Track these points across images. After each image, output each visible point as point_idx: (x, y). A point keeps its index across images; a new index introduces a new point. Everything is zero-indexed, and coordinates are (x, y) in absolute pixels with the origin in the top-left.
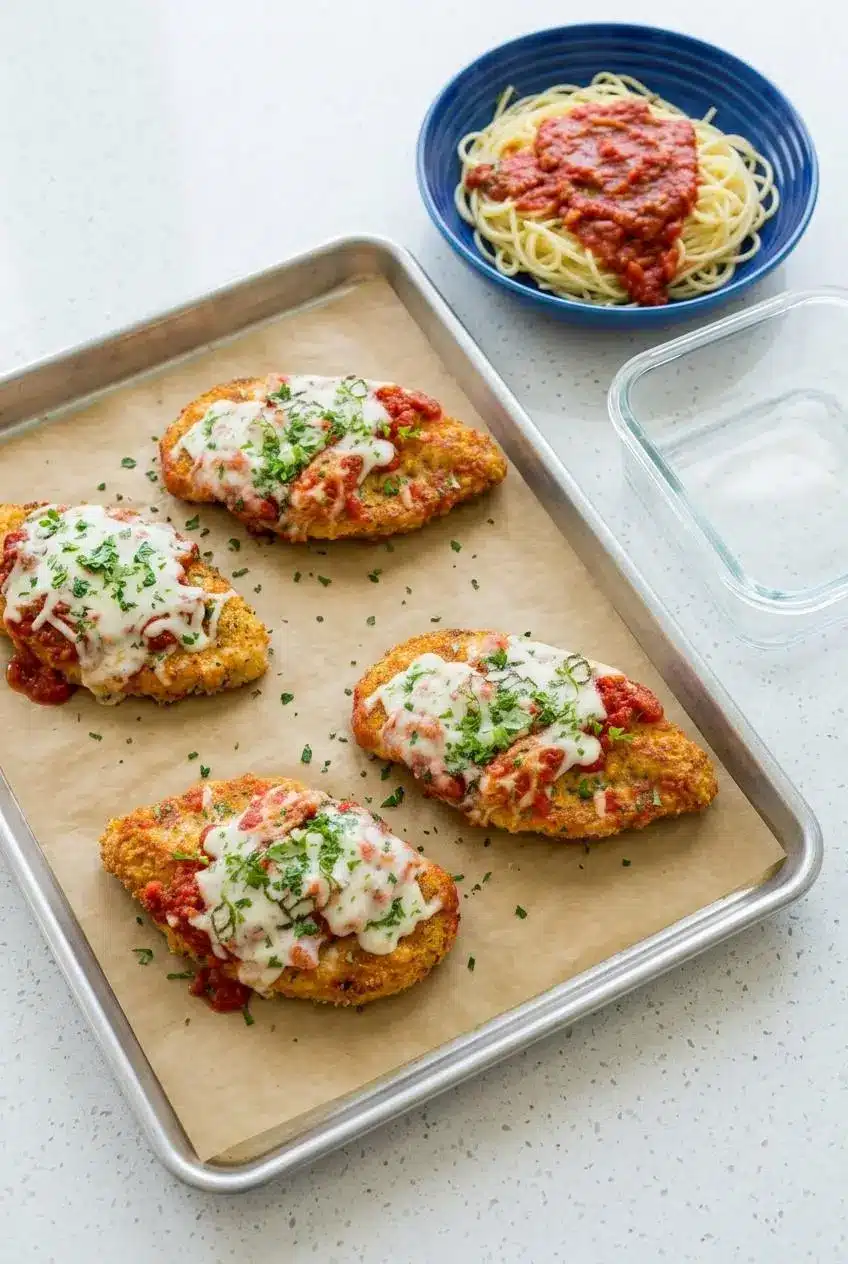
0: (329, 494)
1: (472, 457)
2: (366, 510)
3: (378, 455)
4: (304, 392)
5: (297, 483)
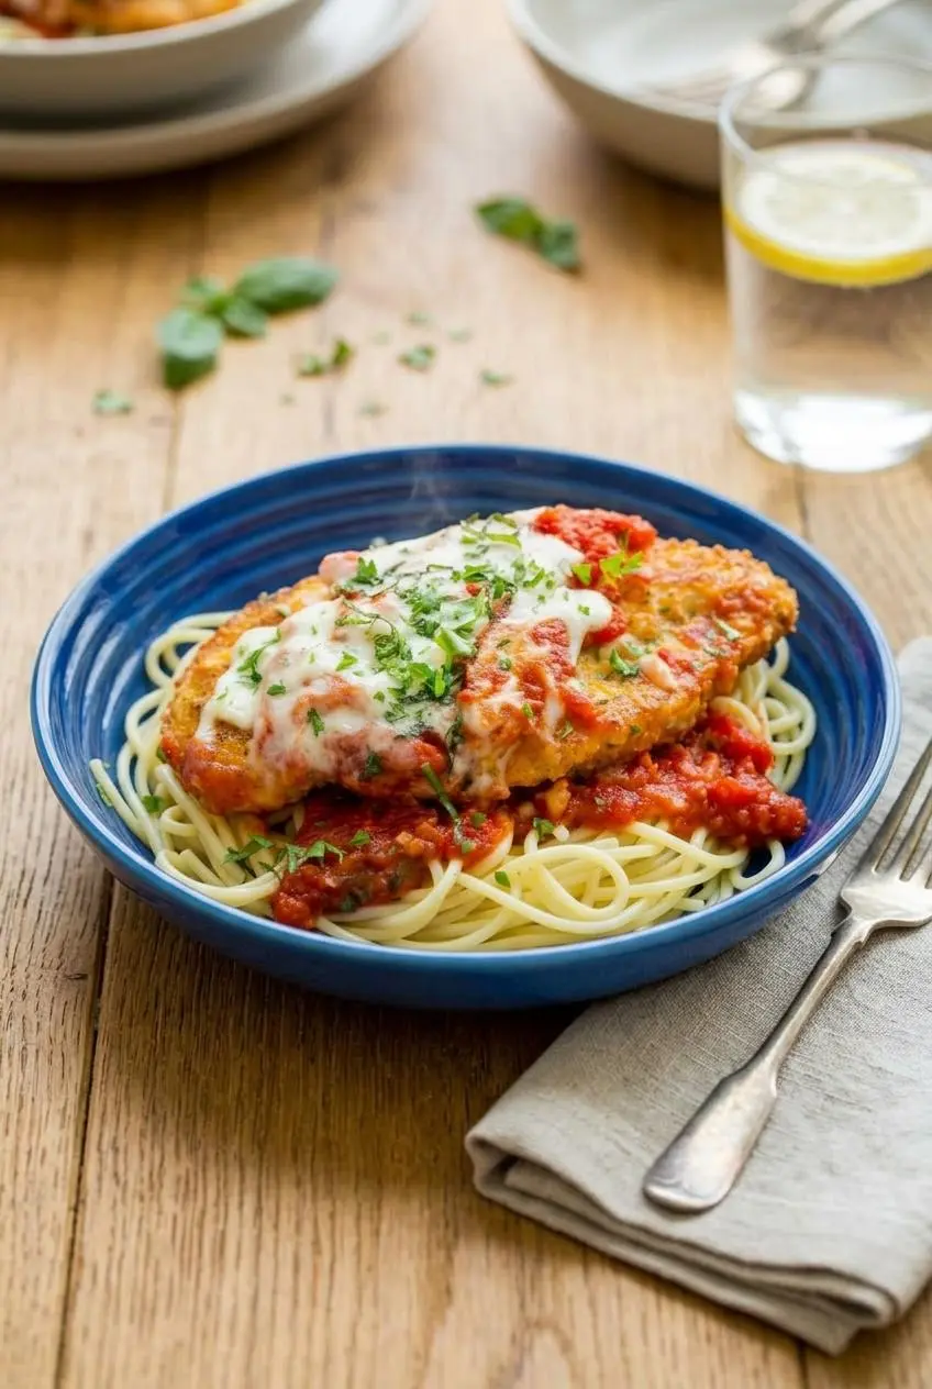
0: (529, 694)
1: (740, 584)
2: (602, 708)
3: (586, 611)
4: (401, 564)
5: (468, 692)
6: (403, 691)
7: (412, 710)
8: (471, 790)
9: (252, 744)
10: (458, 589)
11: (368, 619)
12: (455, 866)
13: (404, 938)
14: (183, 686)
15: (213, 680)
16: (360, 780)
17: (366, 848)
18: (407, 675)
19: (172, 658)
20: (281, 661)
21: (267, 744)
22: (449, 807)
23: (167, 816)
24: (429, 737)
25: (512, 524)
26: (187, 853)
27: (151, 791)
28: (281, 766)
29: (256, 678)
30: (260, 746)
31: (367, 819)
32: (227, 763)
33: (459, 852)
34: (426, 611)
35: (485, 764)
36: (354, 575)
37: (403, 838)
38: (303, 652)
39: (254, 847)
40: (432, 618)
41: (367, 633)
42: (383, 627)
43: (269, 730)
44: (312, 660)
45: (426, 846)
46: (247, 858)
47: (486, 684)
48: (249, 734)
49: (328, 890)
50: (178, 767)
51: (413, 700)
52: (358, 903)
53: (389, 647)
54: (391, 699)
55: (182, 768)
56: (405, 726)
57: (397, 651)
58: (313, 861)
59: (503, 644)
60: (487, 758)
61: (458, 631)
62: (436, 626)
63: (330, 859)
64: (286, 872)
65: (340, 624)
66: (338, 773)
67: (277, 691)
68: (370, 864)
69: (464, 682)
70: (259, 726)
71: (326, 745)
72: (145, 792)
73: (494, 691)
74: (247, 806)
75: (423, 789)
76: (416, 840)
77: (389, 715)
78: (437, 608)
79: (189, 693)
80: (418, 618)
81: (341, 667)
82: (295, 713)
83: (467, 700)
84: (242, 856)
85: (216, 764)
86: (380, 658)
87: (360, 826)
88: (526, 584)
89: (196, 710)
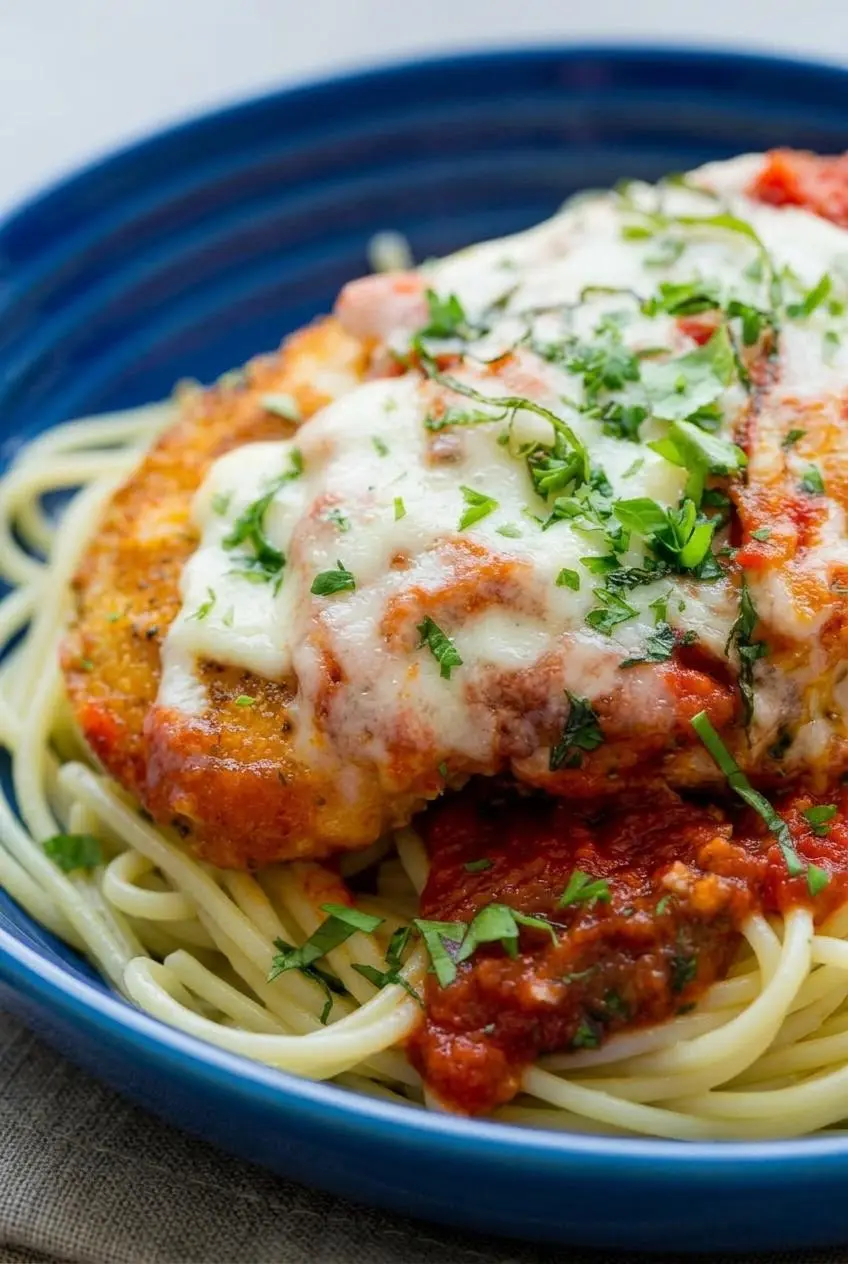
4: (515, 290)
5: (750, 548)
6: (610, 562)
7: (639, 599)
8: (792, 755)
9: (298, 709)
10: (662, 330)
11: (499, 411)
12: (800, 922)
13: (715, 1089)
14: (95, 589)
15: (167, 570)
16: (553, 767)
17: (602, 909)
18: (614, 525)
19: (37, 528)
20: (326, 519)
21: (339, 706)
22: (752, 798)
23: (115, 878)
24: (689, 653)
25: (709, 194)
26: (179, 959)
27: (60, 824)
28: (377, 750)
29: (270, 561)
30: (323, 710)
31: (581, 843)
32: (246, 755)
33: (802, 893)
34: (613, 384)
35: (814, 701)
36: (423, 322)
37: (678, 876)
38: (370, 496)
39: (334, 932)
40: (627, 399)
41: (505, 441)
42: (537, 428)
43: (337, 674)
44: (400, 514)
45: (734, 889)
46: (323, 959)
47: (787, 529)
48: (289, 684)
49: (541, 1010)
50: (130, 774)
51: (639, 579)
52: (606, 1026)
53: (558, 468)
54: (591, 582)
55: (141, 775)
56: (635, 636)
57: (577, 476)
58: (491, 950)
59: (793, 439)
60: (821, 686)
61: (693, 419)
62: (639, 415)
63: (531, 943)
64: (431, 979)
65: (437, 428)
66: (505, 758)
67: (332, 585)
68: (622, 942)
69: (734, 527)
70: (310, 664)
71: (470, 695)
72: (46, 830)
73: (804, 541)
74: (303, 846)
75: (693, 766)
76: (711, 879)
77: (597, 619)
78: (634, 377)
79: (113, 607)
80: (602, 403)
81: (467, 522)
82: (387, 631)
83: (755, 564)
84: (310, 955)
85: (230, 764)
86: (543, 494)
87: (572, 862)
88: (793, 311)
89: (149, 642)
